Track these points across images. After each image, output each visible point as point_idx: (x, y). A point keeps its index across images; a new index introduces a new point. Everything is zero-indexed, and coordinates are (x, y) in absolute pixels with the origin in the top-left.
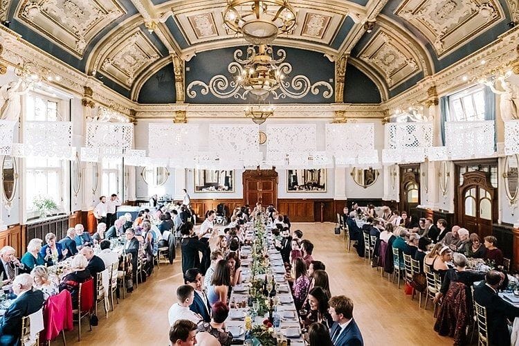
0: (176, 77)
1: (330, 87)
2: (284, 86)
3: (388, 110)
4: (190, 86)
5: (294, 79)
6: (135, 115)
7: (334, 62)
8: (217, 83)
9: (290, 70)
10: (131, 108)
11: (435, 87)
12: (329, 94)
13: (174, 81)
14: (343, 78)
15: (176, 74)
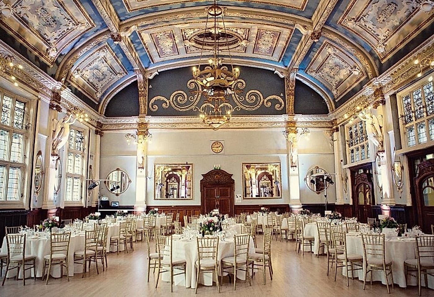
0: (140, 93)
1: (281, 100)
2: (238, 99)
3: (336, 119)
4: (152, 101)
5: (248, 94)
6: (101, 127)
7: (284, 78)
8: (177, 98)
9: (244, 85)
10: (97, 120)
11: (381, 88)
12: (281, 106)
13: (138, 96)
14: (293, 92)
15: (140, 89)
